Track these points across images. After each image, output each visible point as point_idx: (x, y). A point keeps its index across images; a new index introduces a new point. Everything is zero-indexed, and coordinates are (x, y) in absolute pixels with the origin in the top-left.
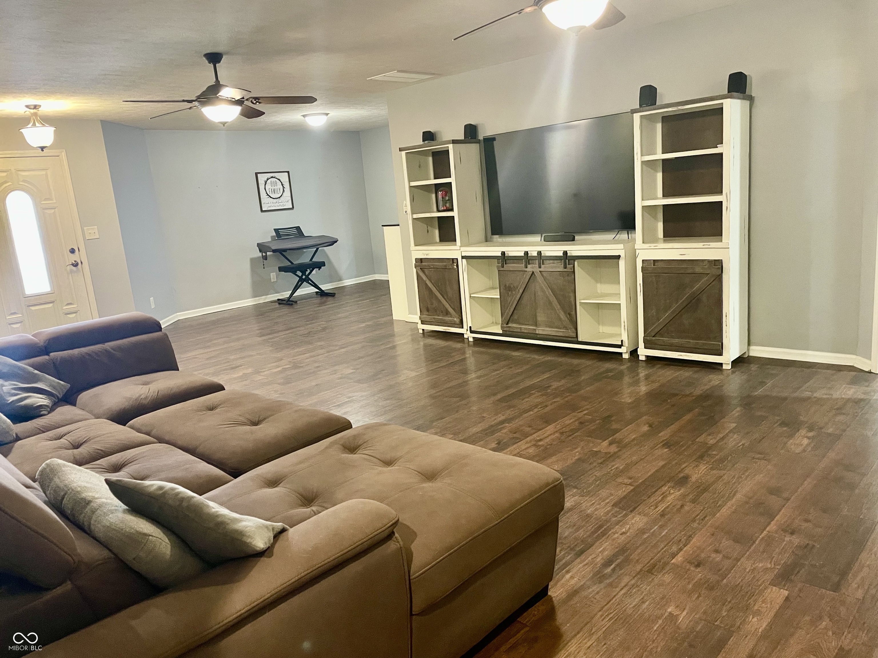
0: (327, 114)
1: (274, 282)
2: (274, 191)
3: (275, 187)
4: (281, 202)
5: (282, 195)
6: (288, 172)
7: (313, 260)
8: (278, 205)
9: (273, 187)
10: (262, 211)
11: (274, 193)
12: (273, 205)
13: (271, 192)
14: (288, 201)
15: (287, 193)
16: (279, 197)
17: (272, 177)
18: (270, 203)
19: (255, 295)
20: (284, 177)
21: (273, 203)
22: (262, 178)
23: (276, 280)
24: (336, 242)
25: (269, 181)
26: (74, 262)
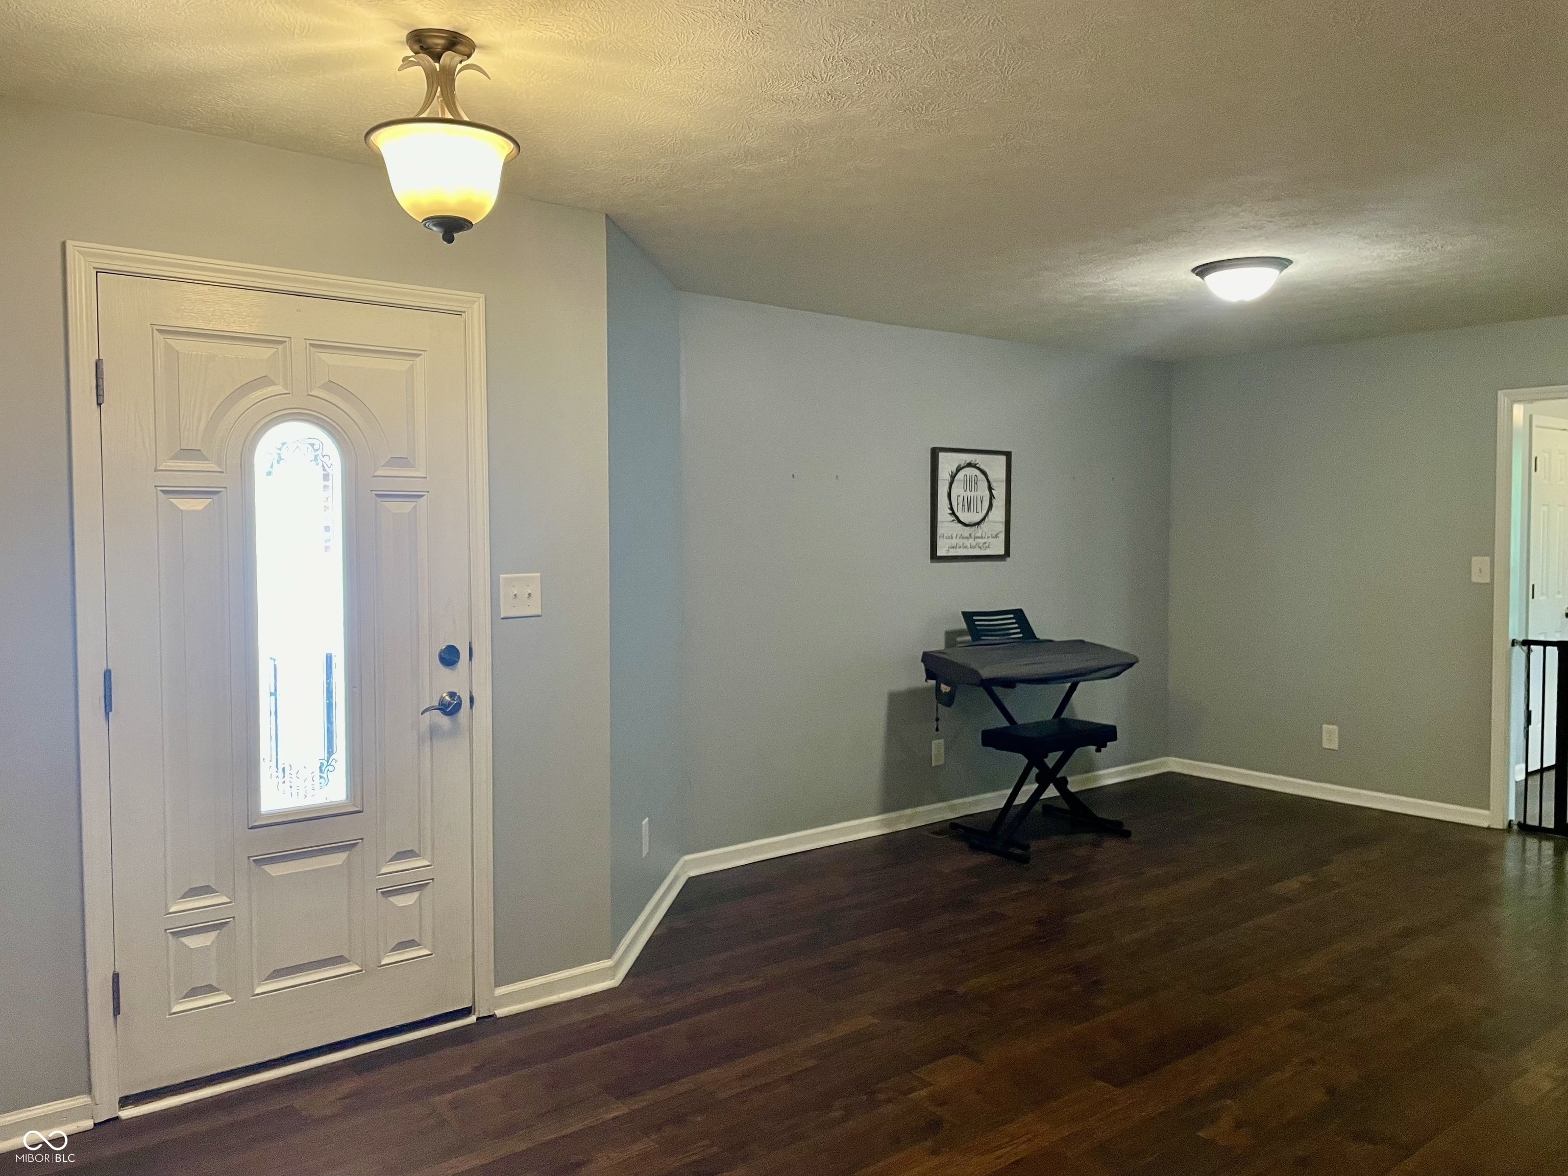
0: (1282, 263)
1: (937, 767)
2: (969, 505)
3: (973, 494)
4: (982, 537)
5: (984, 519)
6: (1008, 455)
7: (1063, 716)
8: (974, 544)
9: (968, 493)
10: (934, 557)
11: (969, 508)
12: (960, 542)
13: (960, 505)
14: (997, 536)
15: (998, 514)
16: (978, 524)
17: (969, 465)
18: (954, 536)
19: (889, 804)
20: (996, 467)
21: (962, 537)
22: (947, 463)
23: (942, 762)
24: (1131, 665)
25: (960, 475)
26: (448, 698)
